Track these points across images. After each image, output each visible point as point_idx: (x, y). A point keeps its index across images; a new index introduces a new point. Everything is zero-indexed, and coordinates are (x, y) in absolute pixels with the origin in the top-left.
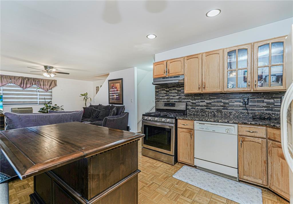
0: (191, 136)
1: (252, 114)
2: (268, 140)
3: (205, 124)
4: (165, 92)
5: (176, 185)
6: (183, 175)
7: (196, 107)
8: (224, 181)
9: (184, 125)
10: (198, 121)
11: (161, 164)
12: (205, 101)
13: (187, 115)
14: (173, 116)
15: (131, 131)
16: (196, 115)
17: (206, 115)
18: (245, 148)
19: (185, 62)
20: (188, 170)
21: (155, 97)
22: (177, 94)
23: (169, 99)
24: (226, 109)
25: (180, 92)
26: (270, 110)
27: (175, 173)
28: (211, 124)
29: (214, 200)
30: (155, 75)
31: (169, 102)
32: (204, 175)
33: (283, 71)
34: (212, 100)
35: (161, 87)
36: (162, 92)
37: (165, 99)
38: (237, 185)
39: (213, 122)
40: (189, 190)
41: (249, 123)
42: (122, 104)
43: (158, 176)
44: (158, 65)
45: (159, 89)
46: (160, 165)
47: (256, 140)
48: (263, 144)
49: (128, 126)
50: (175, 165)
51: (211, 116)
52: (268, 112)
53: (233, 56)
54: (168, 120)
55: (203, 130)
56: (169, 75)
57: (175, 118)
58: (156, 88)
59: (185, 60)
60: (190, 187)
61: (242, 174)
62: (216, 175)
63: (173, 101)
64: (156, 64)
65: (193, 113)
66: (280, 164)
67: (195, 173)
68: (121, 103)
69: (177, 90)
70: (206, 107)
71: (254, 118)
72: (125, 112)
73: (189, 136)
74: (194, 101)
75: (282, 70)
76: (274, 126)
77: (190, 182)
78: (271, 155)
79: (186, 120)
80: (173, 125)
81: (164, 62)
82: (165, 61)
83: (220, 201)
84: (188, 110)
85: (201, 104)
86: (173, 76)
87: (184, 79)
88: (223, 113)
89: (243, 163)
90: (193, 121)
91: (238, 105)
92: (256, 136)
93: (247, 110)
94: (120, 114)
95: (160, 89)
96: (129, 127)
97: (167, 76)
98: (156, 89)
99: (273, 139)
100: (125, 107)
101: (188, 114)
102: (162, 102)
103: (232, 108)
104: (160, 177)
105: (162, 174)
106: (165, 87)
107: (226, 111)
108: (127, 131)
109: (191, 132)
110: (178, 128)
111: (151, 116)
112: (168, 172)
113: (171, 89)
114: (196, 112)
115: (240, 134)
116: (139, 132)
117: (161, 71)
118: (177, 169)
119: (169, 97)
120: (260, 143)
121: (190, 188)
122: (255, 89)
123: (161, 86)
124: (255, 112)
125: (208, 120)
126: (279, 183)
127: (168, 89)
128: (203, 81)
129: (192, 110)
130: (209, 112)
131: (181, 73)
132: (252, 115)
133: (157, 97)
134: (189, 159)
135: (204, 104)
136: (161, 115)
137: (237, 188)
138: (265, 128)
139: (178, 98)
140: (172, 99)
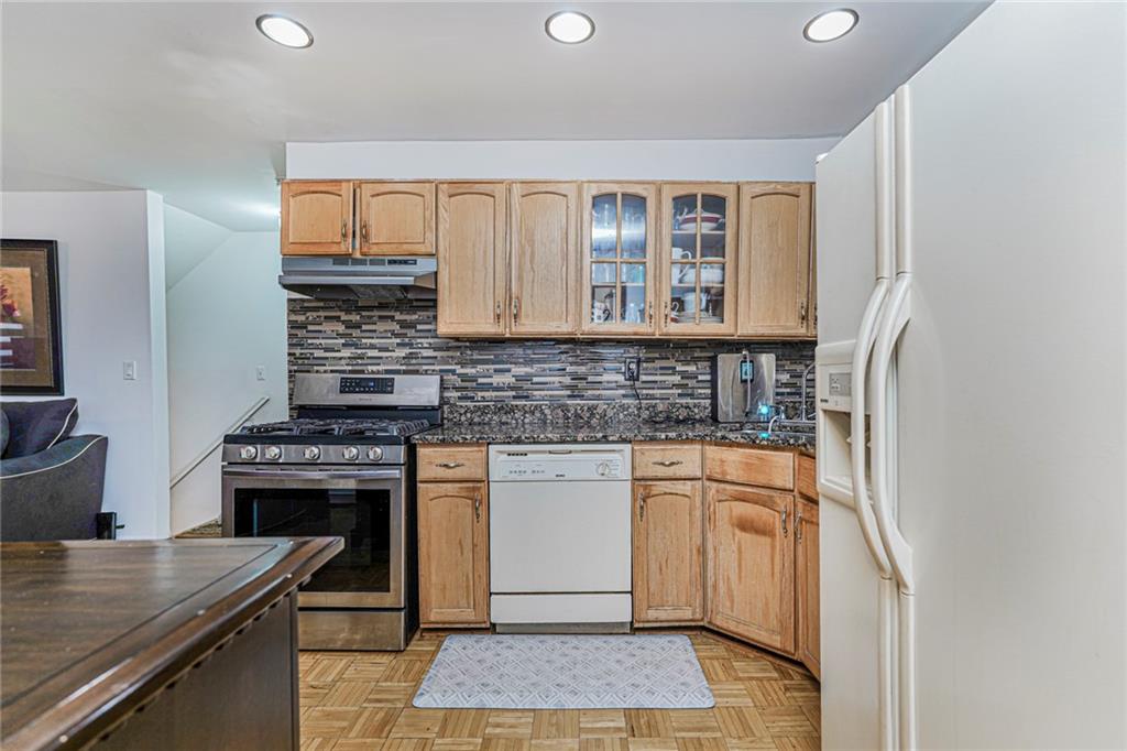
0: (477, 509)
1: (648, 409)
2: (707, 483)
3: (529, 455)
4: (341, 328)
5: (438, 741)
6: (459, 680)
7: (480, 394)
8: (597, 648)
9: (446, 466)
10: (504, 443)
11: (344, 662)
12: (509, 371)
13: (442, 425)
14: (395, 434)
15: (121, 536)
16: (480, 424)
17: (516, 420)
18: (651, 520)
19: (440, 205)
20: (470, 652)
21: (286, 351)
22: (398, 341)
23: (360, 361)
24: (579, 396)
25: (411, 333)
26: (688, 395)
27: (418, 682)
28: (550, 452)
29: (590, 736)
30: (291, 241)
31: (362, 372)
32: (531, 648)
33: (723, 282)
34: (536, 366)
35: (322, 304)
36: (327, 327)
37: (341, 358)
38: (632, 646)
39: (557, 443)
40: (496, 735)
41: (663, 437)
42: (57, 388)
43: (344, 728)
44: (308, 192)
45: (311, 315)
46: (342, 672)
47: (680, 487)
48: (694, 495)
49: (105, 509)
50: (408, 648)
51: (531, 423)
52: (683, 401)
53: (606, 212)
54: (377, 452)
55: (524, 477)
56: (365, 250)
57: (408, 440)
58: (294, 307)
59: (440, 195)
60: (499, 720)
61: (645, 606)
62: (568, 637)
63: (380, 368)
64: (297, 190)
65: (469, 415)
66: (735, 548)
67: (499, 655)
68: (51, 383)
69: (399, 322)
70: (514, 393)
71: (652, 422)
72: (78, 432)
73: (469, 510)
74: (469, 371)
75: (720, 279)
76: (723, 437)
77: (492, 702)
78: (715, 526)
79: (456, 444)
80: (398, 473)
81: (344, 184)
82: (349, 181)
83: (608, 728)
84: (445, 407)
85: (497, 380)
86: (387, 258)
87: (436, 273)
88: (569, 411)
89: (645, 567)
90: (484, 449)
91: (612, 382)
92: (678, 476)
93: (637, 396)
94: (42, 447)
95: (315, 314)
96: (110, 514)
97: (358, 255)
98: (291, 311)
99: (719, 477)
100: (79, 405)
101: (445, 421)
102: (325, 372)
103: (598, 392)
104: (353, 734)
105: (361, 714)
106: (340, 303)
107: (579, 405)
108: (100, 536)
109: (476, 492)
110: (419, 485)
111: (276, 441)
112: (390, 691)
113: (371, 317)
114: (479, 413)
115: (638, 474)
116: (179, 532)
117: (325, 225)
118: (421, 661)
119: (359, 351)
120: (687, 496)
121: (498, 725)
122: (665, 330)
123: (318, 300)
124: (654, 402)
125: (542, 436)
126: (732, 602)
127: (355, 318)
128: (510, 289)
129: (463, 404)
130: (527, 409)
131: (421, 249)
132: (647, 412)
133: (298, 351)
134: (468, 603)
135: (508, 379)
136: (336, 433)
137: (637, 659)
138: (698, 447)
139: (404, 358)
140: (378, 361)
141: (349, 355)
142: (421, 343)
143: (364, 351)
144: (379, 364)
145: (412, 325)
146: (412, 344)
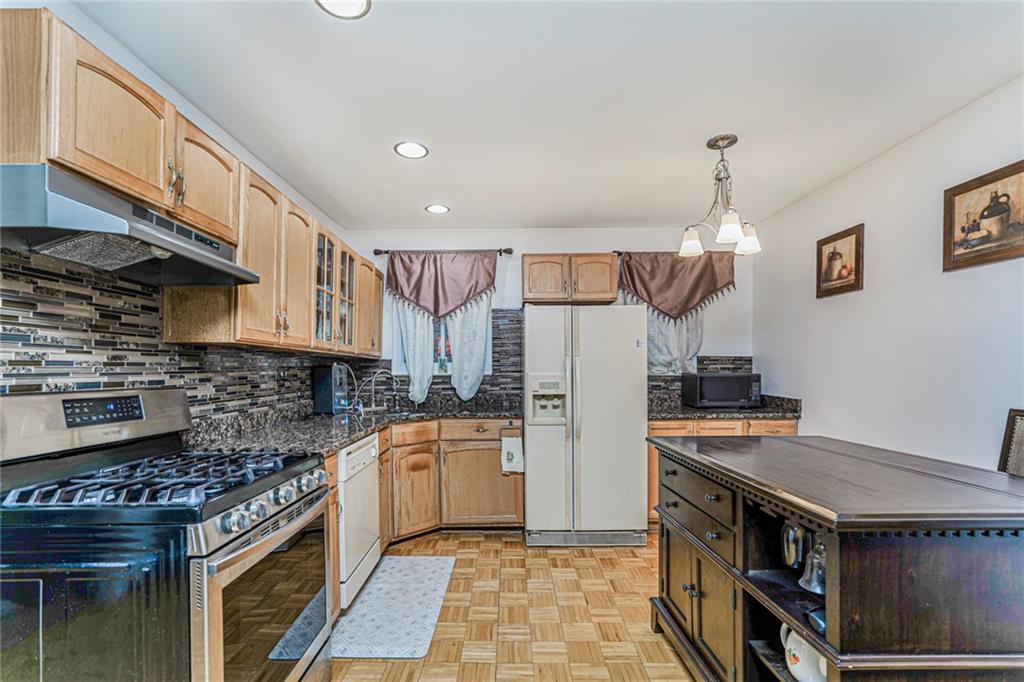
2: (395, 449)
12: (210, 380)
22: (97, 337)
23: (33, 370)
56: (178, 211)
59: (244, 178)
69: (98, 307)
74: (178, 382)
86: (194, 232)
119: (32, 351)
126: (409, 516)
131: (229, 234)
135: (209, 391)
139: (105, 364)
140: (64, 370)
141: (13, 357)
142: (127, 343)
143: (41, 351)
144: (67, 374)
145: (114, 316)
146: (115, 344)
